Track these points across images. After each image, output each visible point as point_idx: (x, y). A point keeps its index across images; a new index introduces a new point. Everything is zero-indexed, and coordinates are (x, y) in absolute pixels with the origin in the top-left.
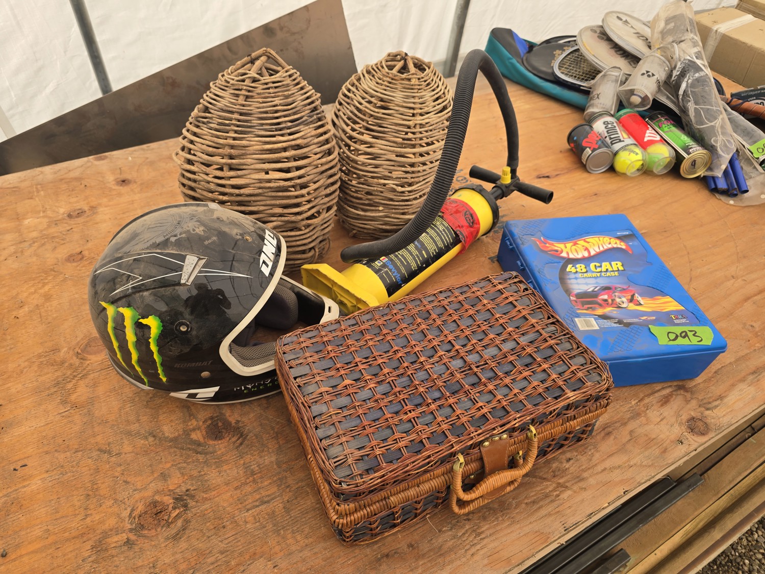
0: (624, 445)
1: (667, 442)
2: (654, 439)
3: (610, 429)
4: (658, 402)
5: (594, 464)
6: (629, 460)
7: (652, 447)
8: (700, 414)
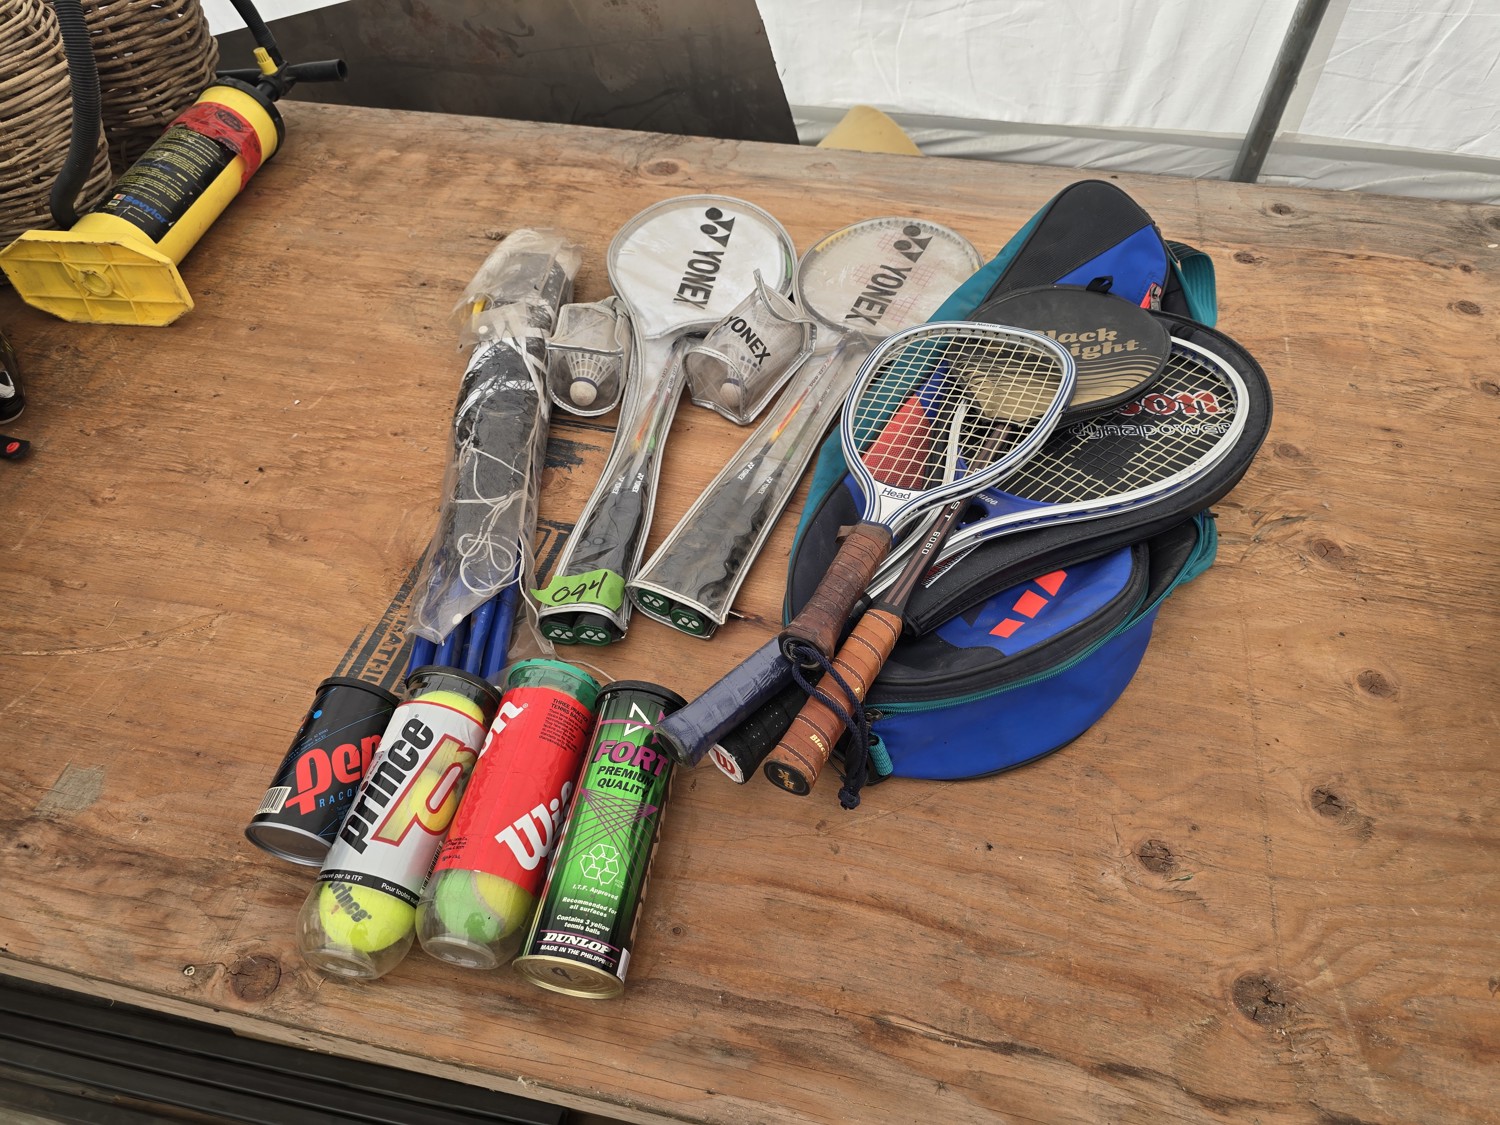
0: (117, 897)
1: (173, 952)
2: (167, 930)
3: (139, 861)
4: (271, 890)
5: (37, 880)
6: (80, 920)
7: (143, 936)
8: (296, 966)
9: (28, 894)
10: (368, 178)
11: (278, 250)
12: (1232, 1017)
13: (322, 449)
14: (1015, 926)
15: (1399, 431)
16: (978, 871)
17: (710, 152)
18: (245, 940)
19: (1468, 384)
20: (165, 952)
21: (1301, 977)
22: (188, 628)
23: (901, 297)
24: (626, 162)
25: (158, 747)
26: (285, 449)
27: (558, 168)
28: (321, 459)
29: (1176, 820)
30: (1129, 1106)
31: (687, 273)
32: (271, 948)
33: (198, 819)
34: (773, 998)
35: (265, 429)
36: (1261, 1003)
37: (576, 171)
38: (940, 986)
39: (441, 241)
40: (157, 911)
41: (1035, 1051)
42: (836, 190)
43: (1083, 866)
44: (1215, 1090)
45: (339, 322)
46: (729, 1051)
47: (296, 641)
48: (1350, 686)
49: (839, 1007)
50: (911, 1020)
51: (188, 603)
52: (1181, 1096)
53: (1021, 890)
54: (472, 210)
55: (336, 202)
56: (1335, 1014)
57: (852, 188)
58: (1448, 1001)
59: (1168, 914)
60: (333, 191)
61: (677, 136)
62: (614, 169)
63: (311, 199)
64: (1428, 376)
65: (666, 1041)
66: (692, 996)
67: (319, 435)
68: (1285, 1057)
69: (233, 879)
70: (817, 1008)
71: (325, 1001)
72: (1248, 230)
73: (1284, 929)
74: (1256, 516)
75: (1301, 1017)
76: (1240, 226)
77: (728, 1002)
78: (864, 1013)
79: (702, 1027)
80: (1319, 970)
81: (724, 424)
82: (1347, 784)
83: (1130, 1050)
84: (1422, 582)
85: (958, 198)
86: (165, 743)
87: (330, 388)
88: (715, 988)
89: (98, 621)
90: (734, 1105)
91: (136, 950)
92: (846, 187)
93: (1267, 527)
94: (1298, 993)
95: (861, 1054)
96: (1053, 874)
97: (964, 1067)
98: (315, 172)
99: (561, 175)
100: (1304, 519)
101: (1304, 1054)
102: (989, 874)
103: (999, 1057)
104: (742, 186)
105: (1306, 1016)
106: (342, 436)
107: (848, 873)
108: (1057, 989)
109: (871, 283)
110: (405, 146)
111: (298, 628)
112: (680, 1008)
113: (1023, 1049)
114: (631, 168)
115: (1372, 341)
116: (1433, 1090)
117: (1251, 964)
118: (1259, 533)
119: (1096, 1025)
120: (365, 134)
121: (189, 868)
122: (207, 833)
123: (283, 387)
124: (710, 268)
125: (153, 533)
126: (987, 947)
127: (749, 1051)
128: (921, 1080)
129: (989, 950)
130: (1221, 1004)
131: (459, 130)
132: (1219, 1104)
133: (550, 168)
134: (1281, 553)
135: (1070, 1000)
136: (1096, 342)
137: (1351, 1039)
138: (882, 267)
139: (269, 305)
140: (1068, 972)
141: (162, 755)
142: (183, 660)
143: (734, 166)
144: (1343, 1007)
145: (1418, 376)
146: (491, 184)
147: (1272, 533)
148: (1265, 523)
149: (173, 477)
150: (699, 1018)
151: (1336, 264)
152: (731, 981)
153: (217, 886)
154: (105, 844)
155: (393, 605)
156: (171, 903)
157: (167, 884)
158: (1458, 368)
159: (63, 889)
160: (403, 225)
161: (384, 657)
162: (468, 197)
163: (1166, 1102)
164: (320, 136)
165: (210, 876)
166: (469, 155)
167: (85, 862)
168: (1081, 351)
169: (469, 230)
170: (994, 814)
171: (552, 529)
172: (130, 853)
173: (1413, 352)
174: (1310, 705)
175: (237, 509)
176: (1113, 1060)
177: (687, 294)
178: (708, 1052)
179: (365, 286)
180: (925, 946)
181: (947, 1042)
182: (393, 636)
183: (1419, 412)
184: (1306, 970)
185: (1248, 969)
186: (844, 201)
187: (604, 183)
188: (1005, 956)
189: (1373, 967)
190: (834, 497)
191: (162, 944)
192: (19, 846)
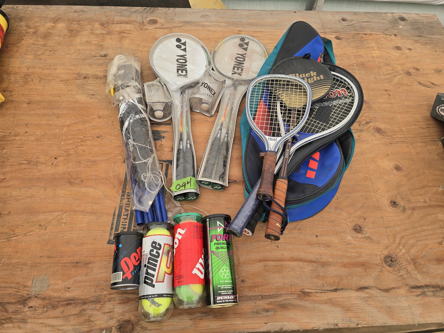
0: (70, 315)
1: (96, 327)
2: (91, 321)
3: (72, 302)
4: (120, 300)
5: (41, 317)
7: (85, 325)
9: (40, 322)
10: (47, 36)
11: (24, 70)
12: (385, 267)
13: (74, 147)
14: (329, 257)
15: (389, 90)
16: (316, 244)
17: (166, 13)
18: (118, 317)
19: (403, 73)
20: (94, 328)
21: (398, 253)
22: (55, 221)
23: (246, 64)
24: (139, 20)
25: (62, 263)
26: (61, 149)
27: (116, 25)
28: (75, 151)
29: (360, 217)
30: (367, 297)
31: (177, 64)
32: (127, 317)
33: (86, 284)
34: (274, 293)
35: (50, 143)
36: (390, 262)
37: (122, 25)
38: (315, 278)
39: (84, 59)
40: (86, 316)
41: (342, 289)
42: (213, 25)
43: (341, 236)
44: (385, 287)
45: (59, 96)
46: (267, 311)
47: (94, 217)
48: (392, 170)
49: (292, 291)
50: (310, 289)
51: (50, 212)
52: (378, 291)
53: (328, 246)
54: (91, 45)
55: (38, 47)
56: (407, 260)
57: (217, 24)
58: (430, 250)
59: (364, 244)
60: (36, 43)
61: (153, 8)
62: (135, 23)
63: (28, 47)
64: (392, 72)
65: (250, 313)
66: (253, 298)
67: (71, 142)
68: (399, 274)
69: (106, 300)
70: (286, 293)
71: (150, 329)
72: (337, 28)
73: (391, 241)
74: (359, 123)
75: (400, 263)
76: (334, 27)
77: (263, 297)
78: (298, 291)
79: (258, 306)
80: (401, 250)
81: (205, 117)
82: (397, 198)
83: (364, 282)
84: (403, 136)
85: (251, 25)
86: (65, 262)
87: (67, 123)
88: (258, 295)
89: (21, 225)
90: (273, 325)
91: (84, 330)
92: (215, 24)
93: (363, 126)
94: (398, 257)
95: (301, 302)
96: (334, 240)
97: (327, 298)
98: (25, 36)
99: (118, 28)
100: (371, 122)
101: (403, 272)
102: (319, 244)
103: (334, 293)
104: (181, 26)
105: (401, 262)
106: (79, 141)
107: (283, 253)
108: (343, 271)
109: (235, 60)
110: (56, 20)
111: (92, 213)
112: (250, 302)
113: (339, 289)
114: (141, 22)
115: (377, 62)
116: (431, 274)
117: (386, 252)
118: (361, 128)
119: (355, 278)
120: (38, 17)
121: (90, 300)
122: (91, 288)
123: (50, 125)
124: (184, 61)
125: (26, 189)
126: (324, 264)
127: (272, 309)
128: (317, 304)
129: (324, 265)
130: (382, 265)
131: (73, 12)
132: (387, 290)
133: (112, 25)
134: (368, 133)
135: (347, 273)
136: (311, 77)
137: (412, 266)
138: (237, 54)
139: (31, 93)
140: (345, 266)
141: (65, 266)
142: (58, 232)
143: (176, 18)
144: (409, 258)
145: (390, 72)
146: (94, 34)
147: (364, 127)
148: (362, 125)
149: (24, 166)
150: (257, 304)
151: (362, 37)
152: (262, 291)
153: (102, 303)
154: (58, 299)
155: (121, 199)
156: (89, 312)
157: (85, 307)
158: (399, 68)
159: (51, 318)
160: (68, 54)
161: (126, 217)
162: (87, 40)
163: (375, 293)
164: (21, 19)
165: (97, 301)
166: (81, 22)
167: (54, 307)
168: (308, 80)
169: (93, 54)
170: (316, 226)
171: (163, 163)
172: (69, 300)
173: (387, 64)
174: (384, 177)
175: (53, 174)
176: (361, 286)
177: (180, 72)
178: (262, 312)
179: (63, 81)
180: (308, 268)
181: (321, 293)
182: (126, 209)
183: (392, 83)
184: (398, 251)
185: (386, 254)
186: (216, 29)
187: (134, 30)
188: (329, 266)
189: (413, 246)
190: (250, 140)
191: (92, 326)
192: (29, 308)
